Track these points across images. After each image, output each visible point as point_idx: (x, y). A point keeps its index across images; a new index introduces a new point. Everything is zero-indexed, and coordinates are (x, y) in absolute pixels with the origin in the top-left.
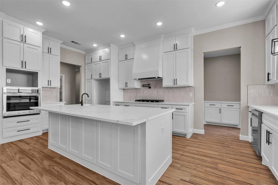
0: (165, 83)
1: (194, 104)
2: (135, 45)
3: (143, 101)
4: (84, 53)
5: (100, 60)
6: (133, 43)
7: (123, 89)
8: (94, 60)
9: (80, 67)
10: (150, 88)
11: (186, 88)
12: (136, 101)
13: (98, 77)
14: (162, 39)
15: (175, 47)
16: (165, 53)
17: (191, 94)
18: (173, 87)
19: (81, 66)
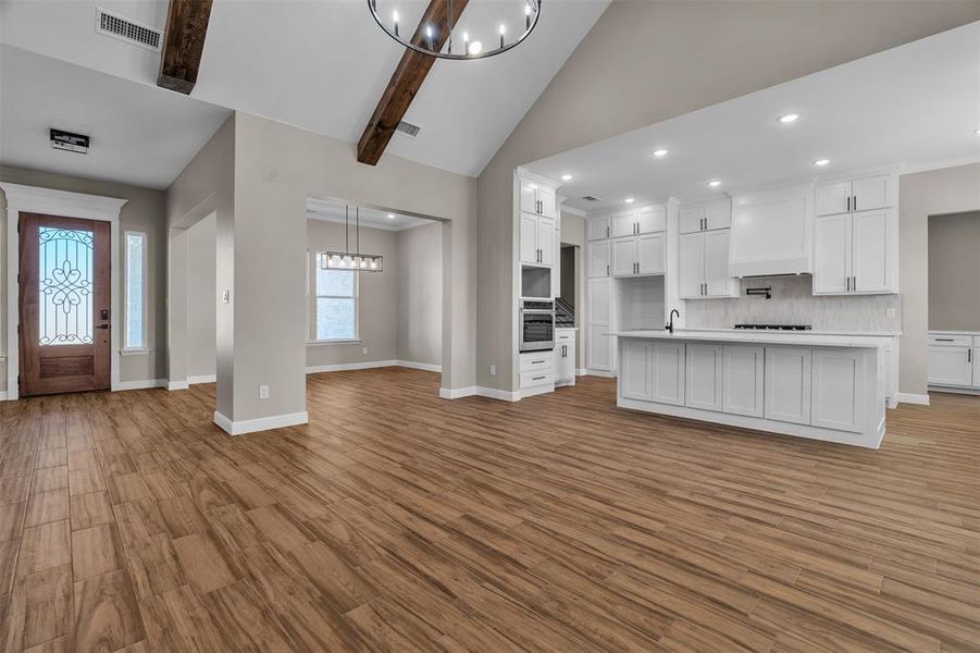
0: (819, 287)
1: (901, 336)
2: (731, 197)
3: (746, 327)
4: (584, 214)
5: (637, 231)
6: (727, 195)
7: (686, 300)
8: (615, 232)
9: (576, 249)
10: (768, 297)
11: (878, 298)
12: (737, 327)
13: (629, 272)
14: (813, 185)
15: (851, 204)
16: (821, 219)
17: (892, 313)
18: (847, 296)
19: (578, 247)
